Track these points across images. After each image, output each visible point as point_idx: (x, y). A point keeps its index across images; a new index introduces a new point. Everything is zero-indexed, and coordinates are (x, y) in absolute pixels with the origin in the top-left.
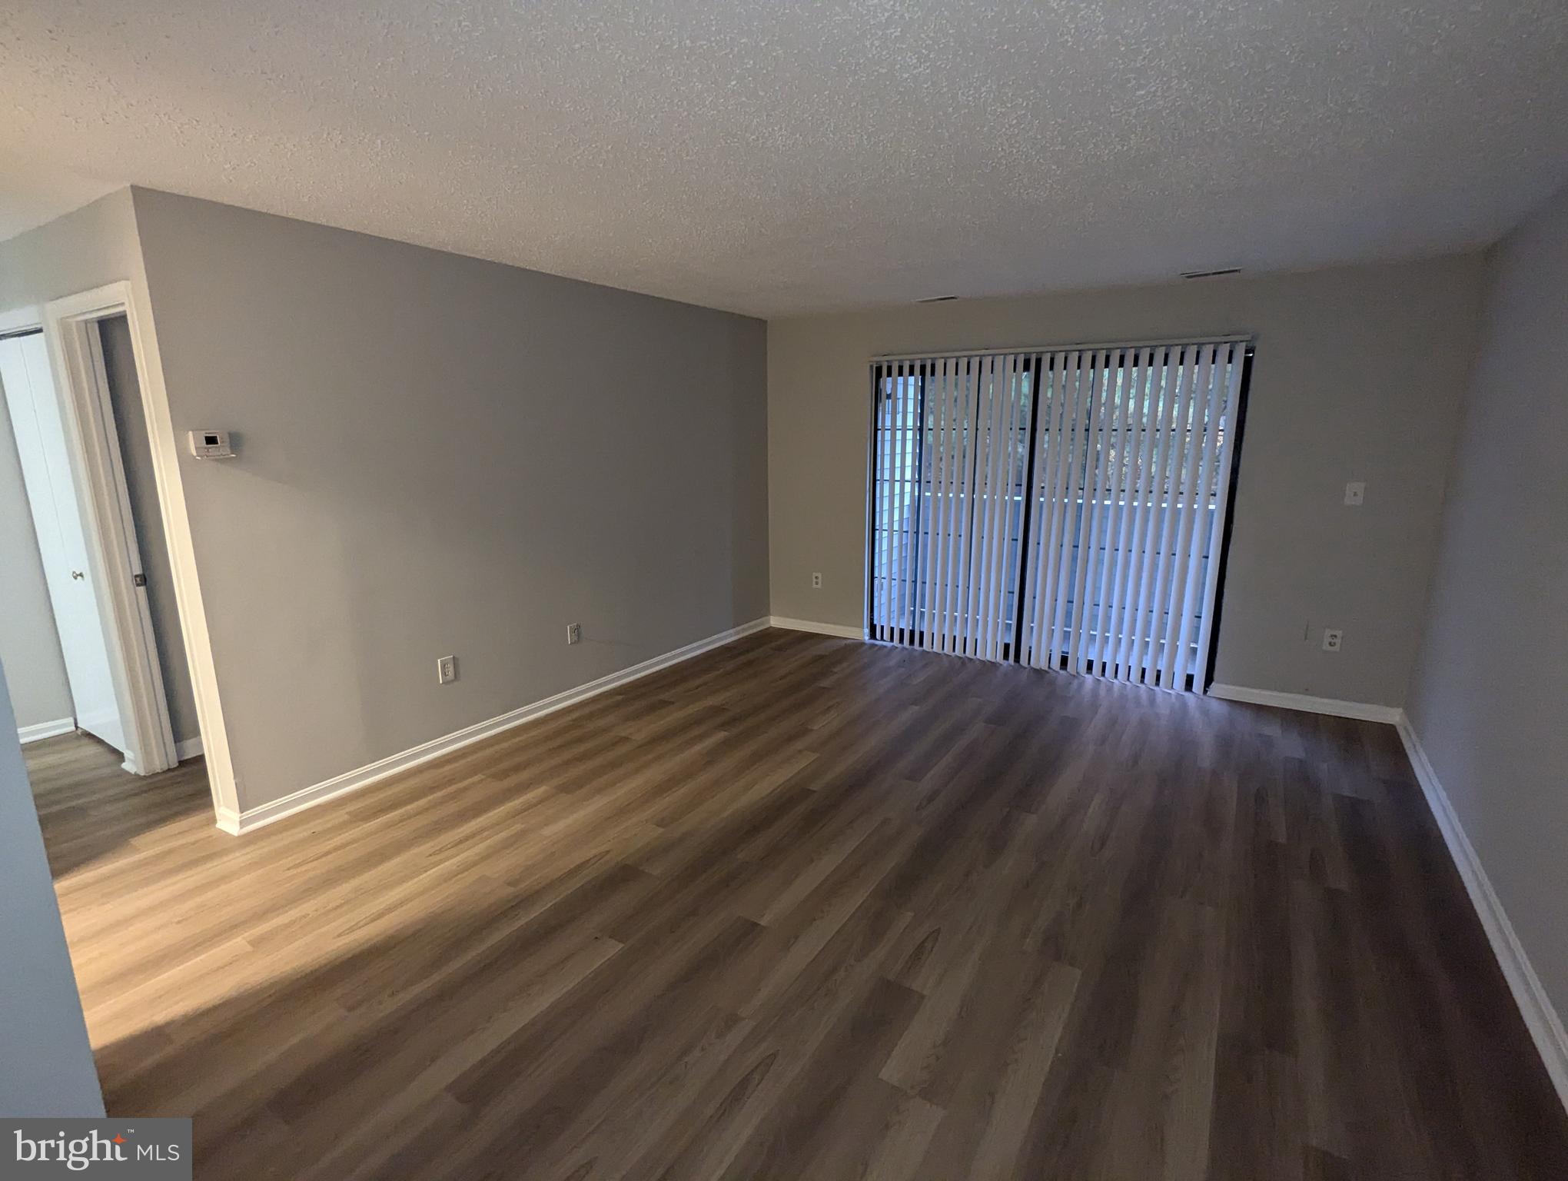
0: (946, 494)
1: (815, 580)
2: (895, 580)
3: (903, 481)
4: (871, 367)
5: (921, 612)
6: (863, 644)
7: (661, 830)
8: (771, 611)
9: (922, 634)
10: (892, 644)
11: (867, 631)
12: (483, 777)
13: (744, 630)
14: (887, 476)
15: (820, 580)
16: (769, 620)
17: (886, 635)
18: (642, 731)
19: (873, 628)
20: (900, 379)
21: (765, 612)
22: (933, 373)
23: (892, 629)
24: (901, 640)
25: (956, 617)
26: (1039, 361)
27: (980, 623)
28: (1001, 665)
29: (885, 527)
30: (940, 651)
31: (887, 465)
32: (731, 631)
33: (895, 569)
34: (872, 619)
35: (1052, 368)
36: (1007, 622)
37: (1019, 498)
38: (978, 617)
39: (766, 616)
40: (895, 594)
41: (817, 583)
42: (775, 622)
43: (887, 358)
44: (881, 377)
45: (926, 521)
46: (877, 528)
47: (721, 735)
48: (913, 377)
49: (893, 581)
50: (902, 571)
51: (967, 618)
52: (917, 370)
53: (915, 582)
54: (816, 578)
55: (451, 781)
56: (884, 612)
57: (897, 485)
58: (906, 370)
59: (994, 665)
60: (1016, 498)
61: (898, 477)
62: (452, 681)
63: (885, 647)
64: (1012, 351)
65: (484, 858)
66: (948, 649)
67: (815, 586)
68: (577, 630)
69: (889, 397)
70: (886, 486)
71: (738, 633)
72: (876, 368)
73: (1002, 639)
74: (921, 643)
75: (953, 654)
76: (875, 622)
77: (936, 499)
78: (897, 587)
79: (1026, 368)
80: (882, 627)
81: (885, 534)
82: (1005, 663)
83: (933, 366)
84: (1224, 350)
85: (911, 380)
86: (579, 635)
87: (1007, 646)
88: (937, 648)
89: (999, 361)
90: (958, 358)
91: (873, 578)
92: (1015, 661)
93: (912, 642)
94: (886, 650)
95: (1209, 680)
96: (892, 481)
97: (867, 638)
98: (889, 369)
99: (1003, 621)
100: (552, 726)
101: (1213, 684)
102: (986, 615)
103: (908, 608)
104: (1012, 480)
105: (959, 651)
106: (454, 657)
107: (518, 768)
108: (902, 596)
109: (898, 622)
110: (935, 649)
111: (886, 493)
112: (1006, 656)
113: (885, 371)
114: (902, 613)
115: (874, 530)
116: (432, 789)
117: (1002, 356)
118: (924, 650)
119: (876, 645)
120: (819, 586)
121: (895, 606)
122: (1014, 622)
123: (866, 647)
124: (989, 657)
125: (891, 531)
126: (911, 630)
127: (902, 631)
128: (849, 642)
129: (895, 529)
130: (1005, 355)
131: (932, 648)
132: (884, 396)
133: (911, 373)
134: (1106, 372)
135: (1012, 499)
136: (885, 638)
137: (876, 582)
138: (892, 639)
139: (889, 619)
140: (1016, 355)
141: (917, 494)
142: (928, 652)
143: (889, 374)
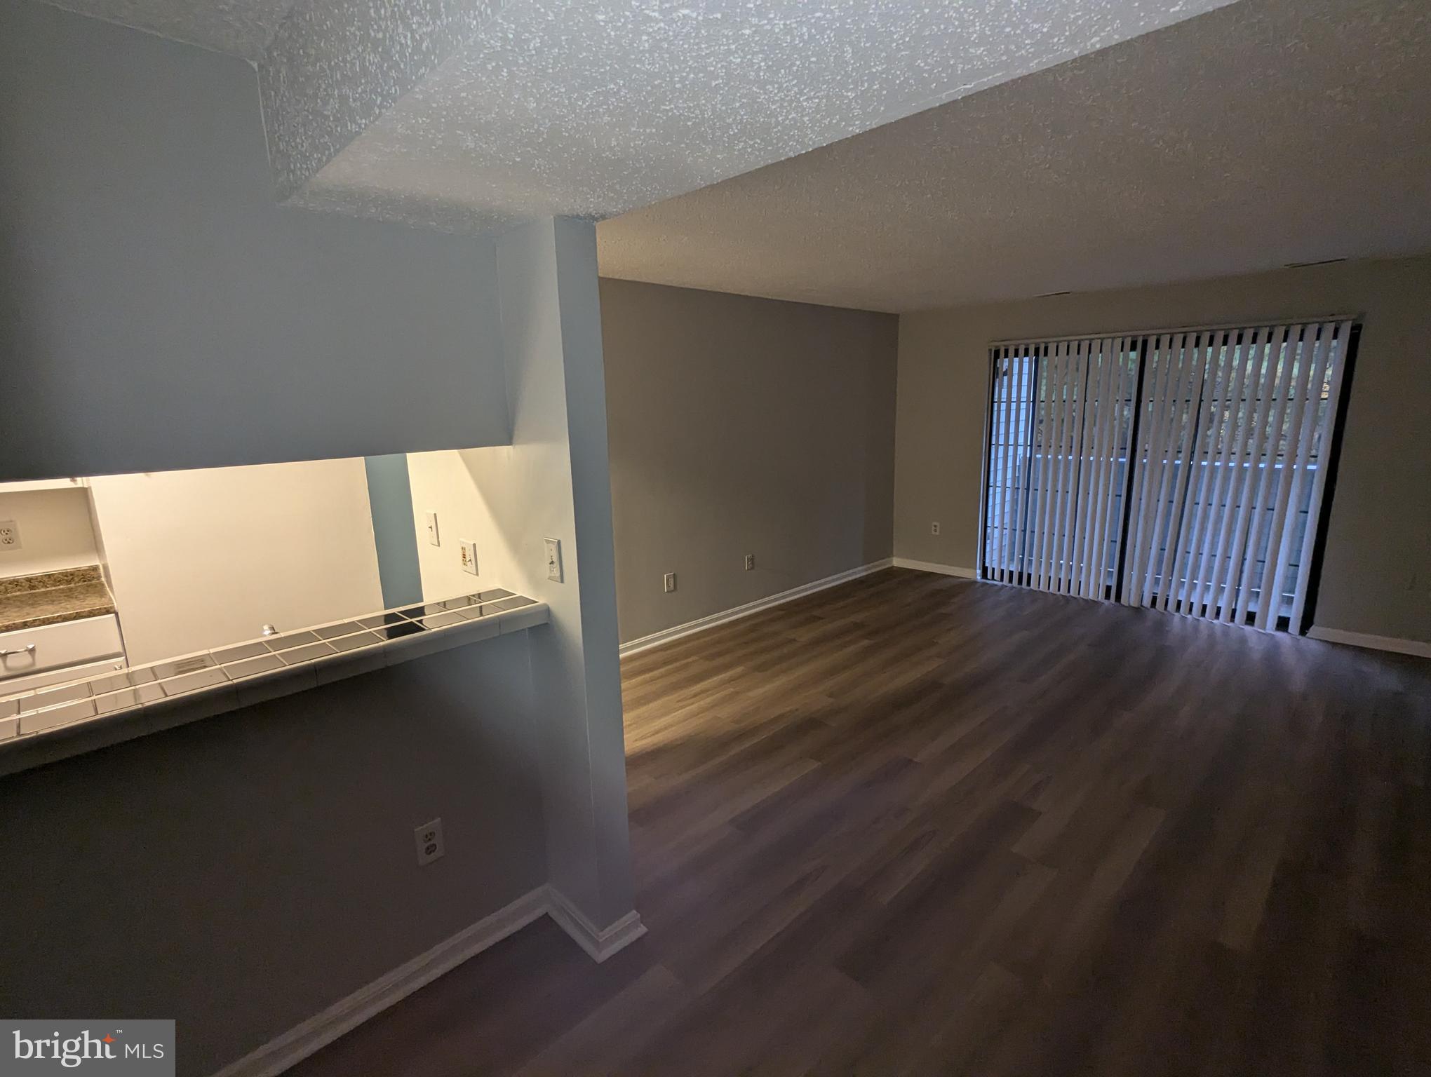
0: (1056, 457)
1: (933, 528)
2: (1006, 529)
3: (1016, 445)
4: (990, 350)
5: (1029, 560)
6: (975, 582)
7: (831, 700)
8: (895, 552)
9: (1029, 576)
10: (1001, 583)
11: (979, 572)
12: (697, 658)
13: (874, 567)
14: (1001, 441)
15: (938, 529)
16: (892, 560)
17: (997, 576)
18: (804, 635)
19: (985, 570)
20: (1016, 360)
21: (889, 554)
22: (1046, 354)
23: (1002, 571)
24: (1011, 580)
25: (1061, 565)
26: (1145, 343)
27: (1084, 570)
28: (1103, 603)
29: (999, 484)
30: (1046, 591)
31: (1002, 431)
32: (860, 568)
33: (1007, 520)
34: (984, 563)
35: (1157, 347)
36: (1109, 569)
37: (1124, 460)
38: (1082, 565)
39: (889, 557)
40: (1006, 542)
41: (936, 531)
42: (897, 562)
43: (1006, 343)
44: (999, 358)
45: (1036, 480)
46: (991, 485)
47: (866, 642)
48: (1028, 358)
49: (1004, 530)
50: (1014, 522)
51: (1072, 566)
52: (1032, 351)
53: (1025, 531)
54: (935, 526)
55: (676, 660)
56: (995, 557)
57: (1011, 449)
58: (1022, 352)
59: (1095, 603)
60: (1120, 460)
61: (1011, 442)
62: (673, 591)
63: (996, 585)
64: (1119, 334)
65: (713, 706)
66: (1053, 589)
67: (933, 533)
68: (752, 560)
69: (1005, 374)
70: (1001, 449)
71: (866, 570)
72: (995, 351)
73: (1104, 580)
74: (1029, 583)
75: (1058, 593)
76: (987, 565)
77: (1046, 461)
78: (1007, 535)
79: (1133, 348)
80: (993, 569)
81: (998, 490)
82: (1106, 602)
83: (1046, 349)
84: (1330, 328)
85: (1026, 359)
86: (753, 563)
87: (1108, 588)
88: (1043, 588)
89: (1108, 343)
90: (1069, 342)
91: (986, 527)
92: (1116, 601)
93: (1020, 582)
94: (996, 588)
95: (1307, 621)
96: (1007, 445)
97: (979, 578)
98: (1006, 352)
99: (1105, 569)
100: (742, 627)
101: (1313, 627)
102: (1090, 564)
103: (1017, 556)
104: (1118, 443)
105: (1063, 591)
106: (674, 574)
107: (719, 654)
108: (1013, 544)
109: (1008, 566)
110: (1041, 588)
111: (1001, 454)
112: (1108, 596)
113: (1002, 354)
114: (1011, 559)
115: (988, 486)
116: (665, 663)
117: (1110, 340)
118: (1031, 590)
119: (988, 584)
120: (937, 533)
121: (1006, 553)
122: (1115, 570)
123: (978, 585)
124: (1091, 596)
125: (1004, 487)
126: (1019, 573)
127: (1011, 573)
128: (961, 580)
129: (1007, 486)
130: (1113, 338)
131: (1039, 588)
132: (1000, 374)
133: (1026, 354)
134: (1210, 350)
135: (1116, 459)
136: (995, 578)
137: (989, 531)
138: (1002, 579)
139: (1000, 563)
140: (1124, 338)
141: (1028, 456)
142: (1036, 591)
143: (1006, 356)
